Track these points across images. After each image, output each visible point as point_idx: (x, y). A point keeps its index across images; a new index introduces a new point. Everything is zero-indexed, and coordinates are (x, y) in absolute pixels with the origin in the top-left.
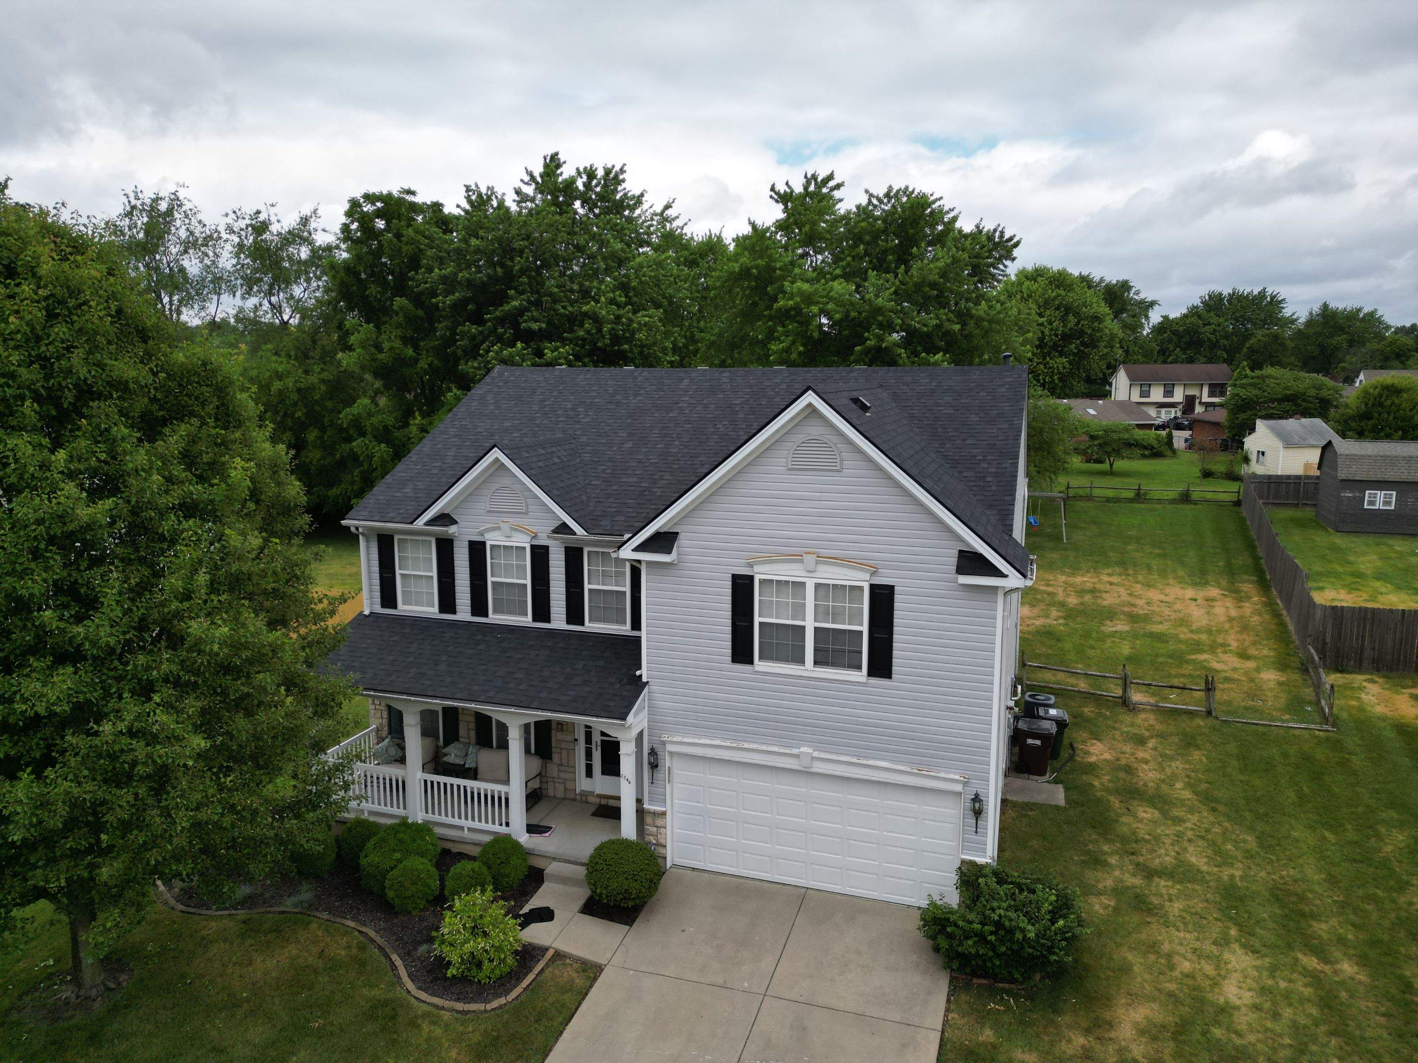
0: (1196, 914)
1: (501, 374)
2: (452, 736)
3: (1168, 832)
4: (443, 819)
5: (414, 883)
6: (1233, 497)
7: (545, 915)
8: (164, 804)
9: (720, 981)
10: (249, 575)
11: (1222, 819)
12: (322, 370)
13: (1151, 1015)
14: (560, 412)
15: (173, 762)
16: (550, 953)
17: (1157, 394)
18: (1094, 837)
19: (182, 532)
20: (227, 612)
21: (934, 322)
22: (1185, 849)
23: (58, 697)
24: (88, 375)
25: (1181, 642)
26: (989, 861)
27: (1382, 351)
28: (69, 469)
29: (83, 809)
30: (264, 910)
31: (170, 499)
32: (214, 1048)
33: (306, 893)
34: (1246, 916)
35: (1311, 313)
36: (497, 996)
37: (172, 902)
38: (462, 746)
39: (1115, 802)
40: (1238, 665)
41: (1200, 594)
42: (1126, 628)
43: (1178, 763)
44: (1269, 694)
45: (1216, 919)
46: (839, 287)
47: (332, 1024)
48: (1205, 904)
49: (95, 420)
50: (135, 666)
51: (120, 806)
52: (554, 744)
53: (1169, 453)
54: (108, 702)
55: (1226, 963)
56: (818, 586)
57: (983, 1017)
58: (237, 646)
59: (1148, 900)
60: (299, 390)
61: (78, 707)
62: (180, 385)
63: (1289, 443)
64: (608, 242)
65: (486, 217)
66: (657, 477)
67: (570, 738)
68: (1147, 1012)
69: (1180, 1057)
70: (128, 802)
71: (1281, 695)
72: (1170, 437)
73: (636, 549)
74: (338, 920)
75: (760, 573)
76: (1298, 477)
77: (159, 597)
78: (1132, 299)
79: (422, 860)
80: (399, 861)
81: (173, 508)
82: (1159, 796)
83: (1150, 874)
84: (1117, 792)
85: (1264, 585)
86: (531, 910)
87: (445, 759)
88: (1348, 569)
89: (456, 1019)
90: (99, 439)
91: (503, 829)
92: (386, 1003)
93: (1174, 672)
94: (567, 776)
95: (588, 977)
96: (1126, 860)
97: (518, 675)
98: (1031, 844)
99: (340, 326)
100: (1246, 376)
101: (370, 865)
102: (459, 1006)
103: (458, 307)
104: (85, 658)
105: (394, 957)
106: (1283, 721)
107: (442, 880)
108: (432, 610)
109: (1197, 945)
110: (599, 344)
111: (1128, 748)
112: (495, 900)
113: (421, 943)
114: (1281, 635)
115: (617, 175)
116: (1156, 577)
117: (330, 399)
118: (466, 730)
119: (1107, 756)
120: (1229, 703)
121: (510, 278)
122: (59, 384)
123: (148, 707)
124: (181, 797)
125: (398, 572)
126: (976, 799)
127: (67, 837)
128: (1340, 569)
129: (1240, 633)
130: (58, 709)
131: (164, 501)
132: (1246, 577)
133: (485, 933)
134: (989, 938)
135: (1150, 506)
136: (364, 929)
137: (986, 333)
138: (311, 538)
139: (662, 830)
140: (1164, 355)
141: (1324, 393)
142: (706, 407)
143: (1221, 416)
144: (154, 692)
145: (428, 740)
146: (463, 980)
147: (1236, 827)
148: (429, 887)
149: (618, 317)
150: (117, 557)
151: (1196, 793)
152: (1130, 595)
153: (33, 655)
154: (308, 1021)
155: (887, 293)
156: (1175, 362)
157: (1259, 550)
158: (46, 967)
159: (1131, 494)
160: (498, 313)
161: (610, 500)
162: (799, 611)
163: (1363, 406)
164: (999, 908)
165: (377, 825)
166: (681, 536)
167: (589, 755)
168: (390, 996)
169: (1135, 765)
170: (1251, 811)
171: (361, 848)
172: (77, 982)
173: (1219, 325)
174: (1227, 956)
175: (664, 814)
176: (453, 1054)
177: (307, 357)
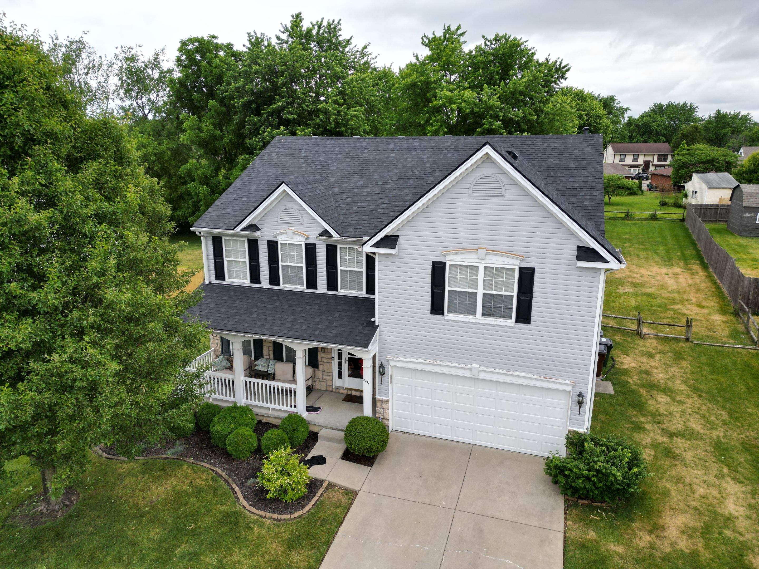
0: (702, 459)
1: (280, 141)
2: (259, 355)
3: (676, 409)
4: (257, 403)
5: (243, 443)
6: (681, 217)
7: (320, 460)
8: (95, 404)
9: (428, 501)
10: (141, 260)
11: (706, 402)
12: (168, 142)
13: (686, 521)
14: (317, 163)
15: (99, 379)
16: (325, 484)
17: (629, 160)
18: (635, 413)
19: (97, 232)
20: (128, 284)
21: (522, 115)
22: (688, 420)
23: (23, 339)
24: (30, 128)
25: (663, 298)
26: (586, 431)
27: (751, 137)
28: (22, 190)
29: (43, 408)
30: (155, 457)
31: (89, 211)
32: (130, 543)
33: (179, 448)
34: (731, 460)
35: (710, 116)
36: (298, 510)
37: (100, 452)
38: (265, 360)
39: (643, 391)
40: (698, 312)
41: (670, 271)
42: (631, 290)
43: (675, 369)
44: (718, 328)
45: (714, 462)
46: (468, 94)
47: (200, 527)
48: (706, 453)
49: (37, 158)
50: (72, 318)
51: (67, 406)
52: (319, 360)
53: (639, 193)
54: (56, 341)
55: (725, 489)
56: (486, 268)
57: (588, 524)
58: (136, 306)
59: (673, 450)
60: (156, 154)
61: (36, 344)
62: (90, 138)
63: (711, 186)
64: (333, 66)
65: (262, 51)
66: (379, 202)
67: (329, 356)
68: (684, 519)
69: (708, 548)
70: (72, 403)
71: (726, 329)
72: (641, 184)
73: (373, 246)
74: (199, 463)
75: (450, 261)
76: (717, 206)
77: (85, 274)
78: (615, 107)
79: (248, 428)
80: (234, 429)
81: (91, 217)
82: (668, 389)
83: (671, 435)
84: (643, 386)
85: (705, 266)
86: (312, 457)
87: (256, 368)
88: (749, 257)
89: (274, 524)
90: (41, 171)
91: (293, 409)
92: (231, 514)
93: (662, 315)
94: (328, 378)
95: (350, 499)
96: (656, 426)
97: (300, 321)
98: (599, 417)
99: (178, 118)
100: (684, 149)
101: (216, 432)
102: (275, 516)
103: (247, 105)
104: (39, 313)
105: (234, 486)
106: (730, 344)
107: (259, 440)
108: (246, 281)
109: (706, 478)
110: (328, 128)
111: (644, 360)
112: (294, 453)
113: (249, 477)
114: (719, 294)
115: (335, 28)
116: (643, 261)
117: (174, 160)
118: (268, 351)
119: (633, 365)
120: (697, 333)
121: (275, 88)
122: (12, 133)
123: (81, 344)
124: (105, 400)
125: (225, 259)
126: (580, 395)
127: (35, 425)
128: (745, 257)
129: (696, 293)
130: (23, 346)
131: (84, 211)
132: (693, 261)
133: (289, 474)
134: (593, 479)
135: (634, 222)
136: (214, 469)
137: (551, 121)
138: (174, 237)
139: (387, 411)
140: (631, 139)
141: (729, 159)
142: (406, 160)
143: (669, 171)
144: (85, 334)
145: (246, 357)
146: (276, 500)
147: (715, 406)
148: (252, 444)
149: (339, 112)
150: (56, 248)
151: (688, 386)
152: (631, 271)
153: (6, 311)
154: (186, 525)
155: (495, 97)
156: (637, 142)
157: (699, 246)
158: (28, 491)
159: (623, 215)
160: (269, 110)
161: (352, 216)
162: (474, 284)
163: (753, 166)
164: (598, 461)
165: (220, 408)
166: (400, 238)
167: (340, 365)
168: (234, 509)
169: (651, 370)
170: (721, 397)
171: (210, 421)
172: (47, 501)
173: (661, 122)
174: (724, 485)
175: (388, 401)
176: (274, 546)
177: (160, 135)
